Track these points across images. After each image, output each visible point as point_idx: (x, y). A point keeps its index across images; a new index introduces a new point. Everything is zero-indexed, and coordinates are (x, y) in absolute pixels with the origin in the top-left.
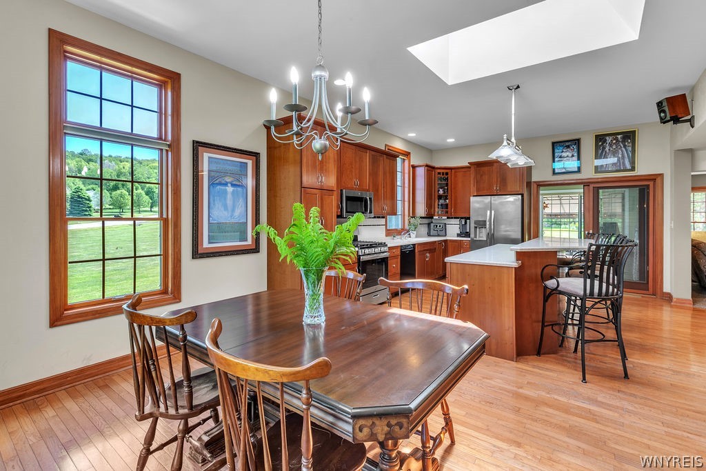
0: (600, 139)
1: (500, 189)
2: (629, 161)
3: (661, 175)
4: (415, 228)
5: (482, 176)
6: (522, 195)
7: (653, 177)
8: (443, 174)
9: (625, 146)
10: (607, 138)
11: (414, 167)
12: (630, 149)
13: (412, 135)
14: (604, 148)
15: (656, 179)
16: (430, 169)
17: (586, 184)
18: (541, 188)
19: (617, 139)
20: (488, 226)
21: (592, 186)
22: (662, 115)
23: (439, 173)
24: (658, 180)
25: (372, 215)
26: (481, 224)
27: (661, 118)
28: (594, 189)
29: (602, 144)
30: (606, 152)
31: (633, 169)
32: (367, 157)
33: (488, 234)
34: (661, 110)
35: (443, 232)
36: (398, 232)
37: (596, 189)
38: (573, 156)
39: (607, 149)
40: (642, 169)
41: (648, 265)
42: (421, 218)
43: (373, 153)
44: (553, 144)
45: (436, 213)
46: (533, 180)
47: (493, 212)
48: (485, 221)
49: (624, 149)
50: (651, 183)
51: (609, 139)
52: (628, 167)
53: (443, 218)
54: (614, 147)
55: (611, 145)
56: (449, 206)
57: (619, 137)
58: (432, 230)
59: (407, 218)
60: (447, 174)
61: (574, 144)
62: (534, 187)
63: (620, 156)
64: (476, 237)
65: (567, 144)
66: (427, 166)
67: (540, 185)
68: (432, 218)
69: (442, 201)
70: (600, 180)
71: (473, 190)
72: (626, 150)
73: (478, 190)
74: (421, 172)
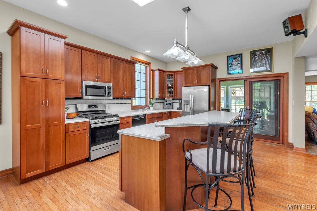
0: (253, 53)
1: (197, 83)
2: (269, 66)
3: (287, 74)
4: (153, 105)
5: (188, 75)
6: (209, 86)
7: (282, 75)
8: (170, 75)
9: (267, 57)
10: (257, 53)
11: (153, 71)
12: (269, 58)
13: (148, 52)
14: (255, 59)
15: (284, 76)
16: (161, 72)
17: (245, 80)
18: (222, 82)
19: (262, 53)
20: (190, 104)
21: (248, 80)
22: (286, 29)
23: (168, 75)
24: (285, 76)
25: (111, 98)
26: (187, 103)
27: (285, 32)
28: (250, 82)
29: (254, 56)
30: (256, 61)
31: (271, 70)
32: (108, 62)
33: (191, 108)
34: (285, 27)
35: (171, 107)
36: (141, 107)
37: (251, 82)
38: (238, 64)
39: (257, 59)
40: (277, 70)
41: (280, 126)
42: (156, 99)
43: (114, 59)
44: (228, 57)
45: (166, 97)
46: (217, 78)
47: (193, 95)
48: (189, 101)
49: (266, 59)
50: (281, 78)
51: (258, 53)
52: (269, 69)
53: (170, 99)
54: (261, 57)
55: (259, 57)
56: (174, 93)
57: (263, 52)
58: (165, 106)
59: (148, 99)
60: (172, 75)
61: (239, 57)
62: (218, 82)
63: (264, 63)
64: (184, 110)
65: (235, 57)
66: (159, 70)
67: (221, 80)
68: (164, 99)
69: (169, 90)
70: (253, 77)
71: (184, 83)
72: (267, 59)
73: (186, 83)
74: (156, 73)
